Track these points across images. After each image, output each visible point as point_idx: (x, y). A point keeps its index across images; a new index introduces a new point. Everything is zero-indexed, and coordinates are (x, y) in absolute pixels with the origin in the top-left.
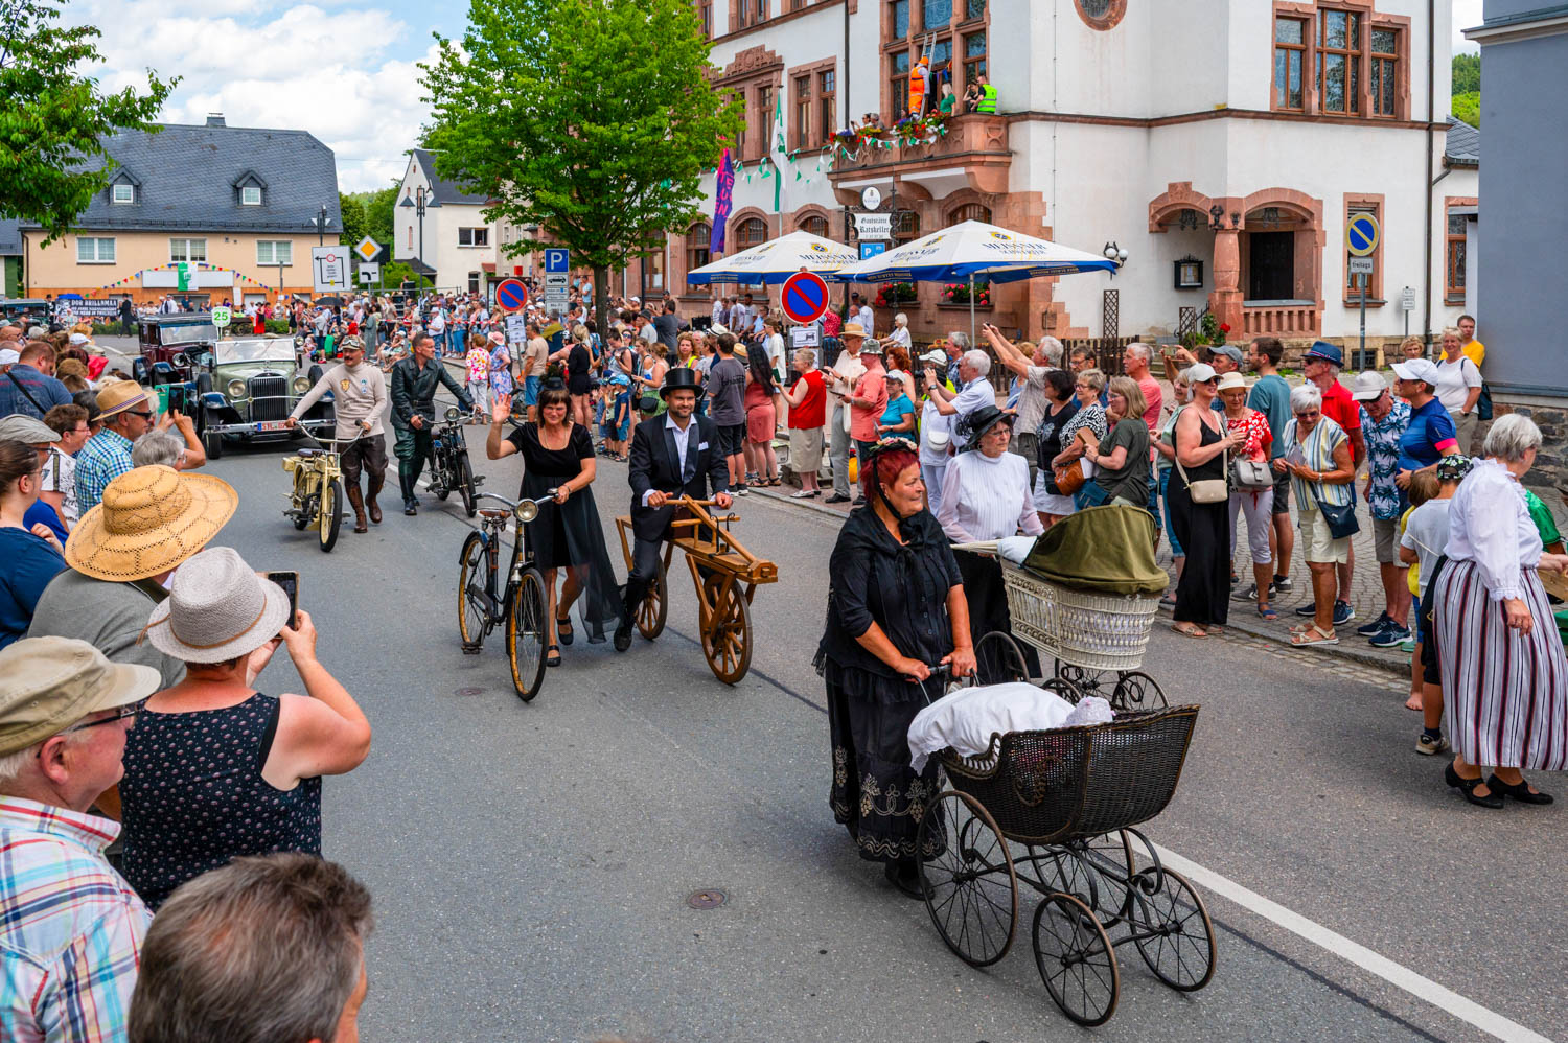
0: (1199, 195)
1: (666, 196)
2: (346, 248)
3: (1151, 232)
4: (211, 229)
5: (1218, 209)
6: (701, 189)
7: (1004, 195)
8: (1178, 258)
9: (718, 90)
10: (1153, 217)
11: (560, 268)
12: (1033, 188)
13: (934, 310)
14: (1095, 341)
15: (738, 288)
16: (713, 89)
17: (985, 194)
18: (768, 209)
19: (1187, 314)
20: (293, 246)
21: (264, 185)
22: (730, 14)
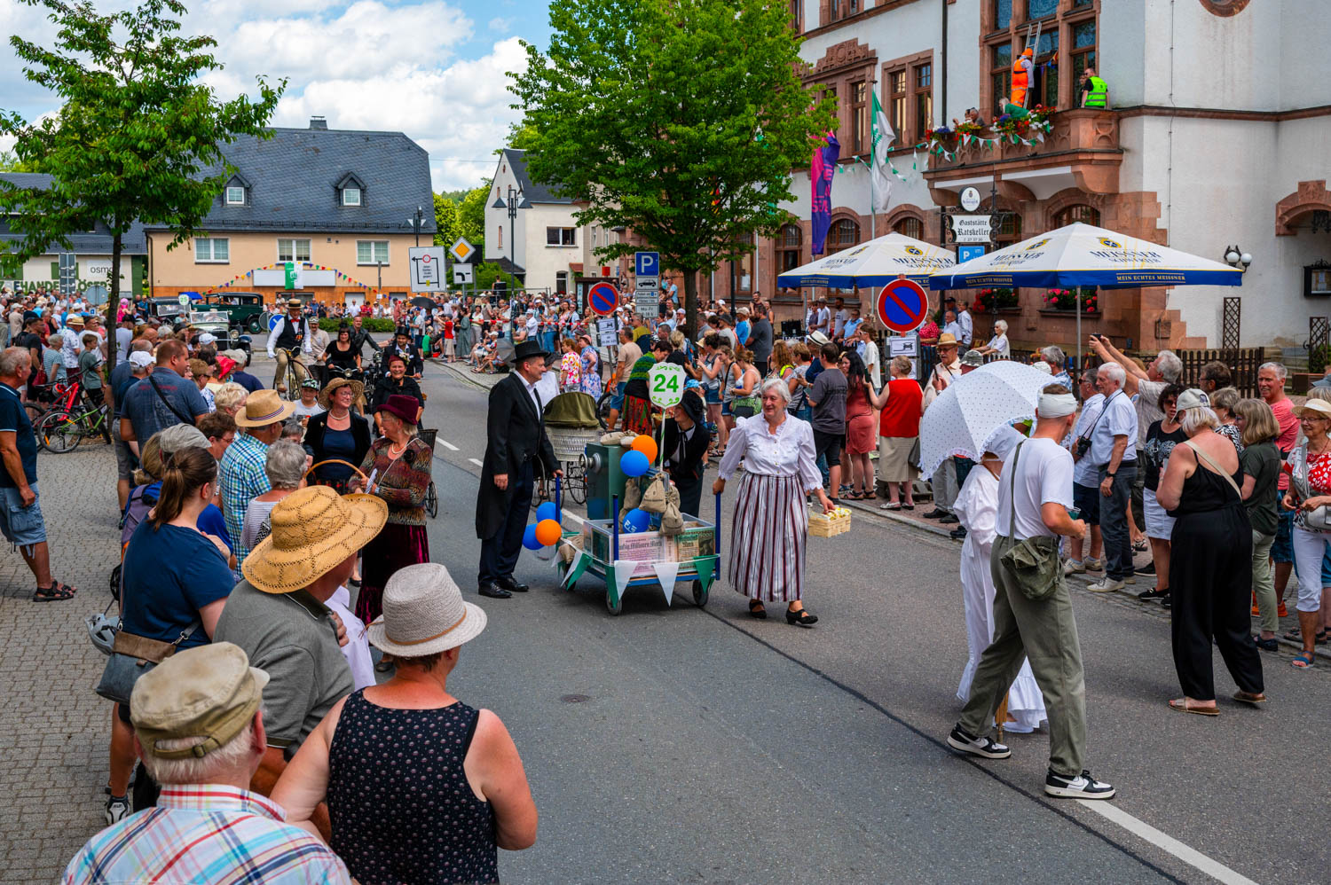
1: (755, 198)
2: (441, 249)
3: (1278, 235)
4: (315, 229)
6: (792, 191)
7: (1114, 195)
8: (1309, 263)
9: (809, 87)
10: (1280, 219)
11: (650, 271)
12: (1147, 187)
13: (1036, 316)
14: (1214, 353)
15: (829, 291)
16: (804, 85)
17: (1094, 195)
18: (861, 210)
19: (1319, 324)
20: (390, 246)
21: (362, 186)
22: (821, 7)
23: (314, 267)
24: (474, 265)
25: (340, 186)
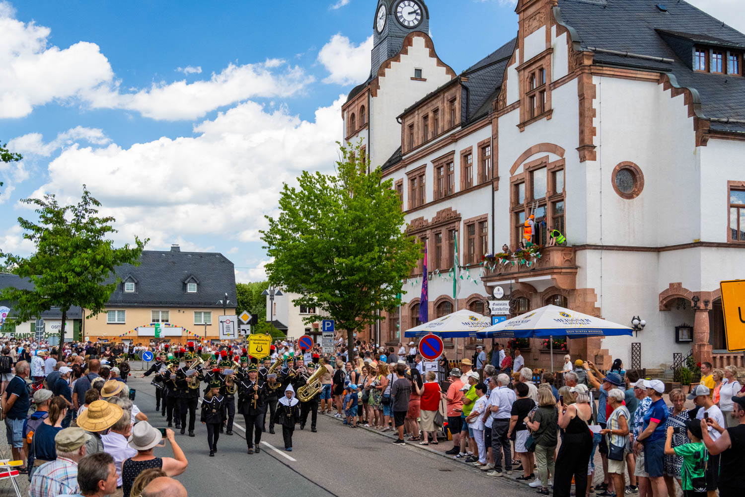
0: (686, 290)
2: (236, 317)
3: (660, 310)
4: (171, 305)
5: (697, 297)
7: (574, 290)
8: (678, 325)
10: (661, 302)
12: (589, 286)
13: (538, 353)
17: (564, 290)
19: (678, 357)
20: (212, 314)
21: (198, 282)
22: (434, 191)
23: (171, 326)
24: (251, 325)
25: (186, 282)
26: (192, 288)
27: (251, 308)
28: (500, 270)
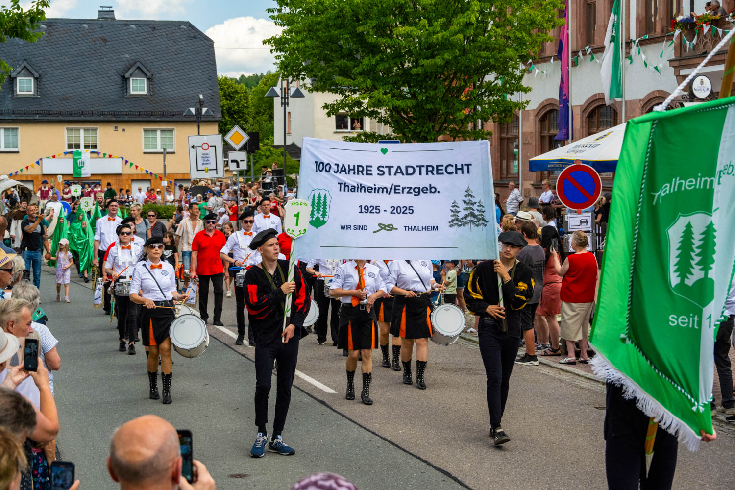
2: (220, 137)
4: (102, 118)
20: (175, 133)
21: (149, 74)
23: (101, 155)
24: (248, 152)
25: (127, 75)
26: (138, 87)
27: (247, 122)
28: (704, 46)
